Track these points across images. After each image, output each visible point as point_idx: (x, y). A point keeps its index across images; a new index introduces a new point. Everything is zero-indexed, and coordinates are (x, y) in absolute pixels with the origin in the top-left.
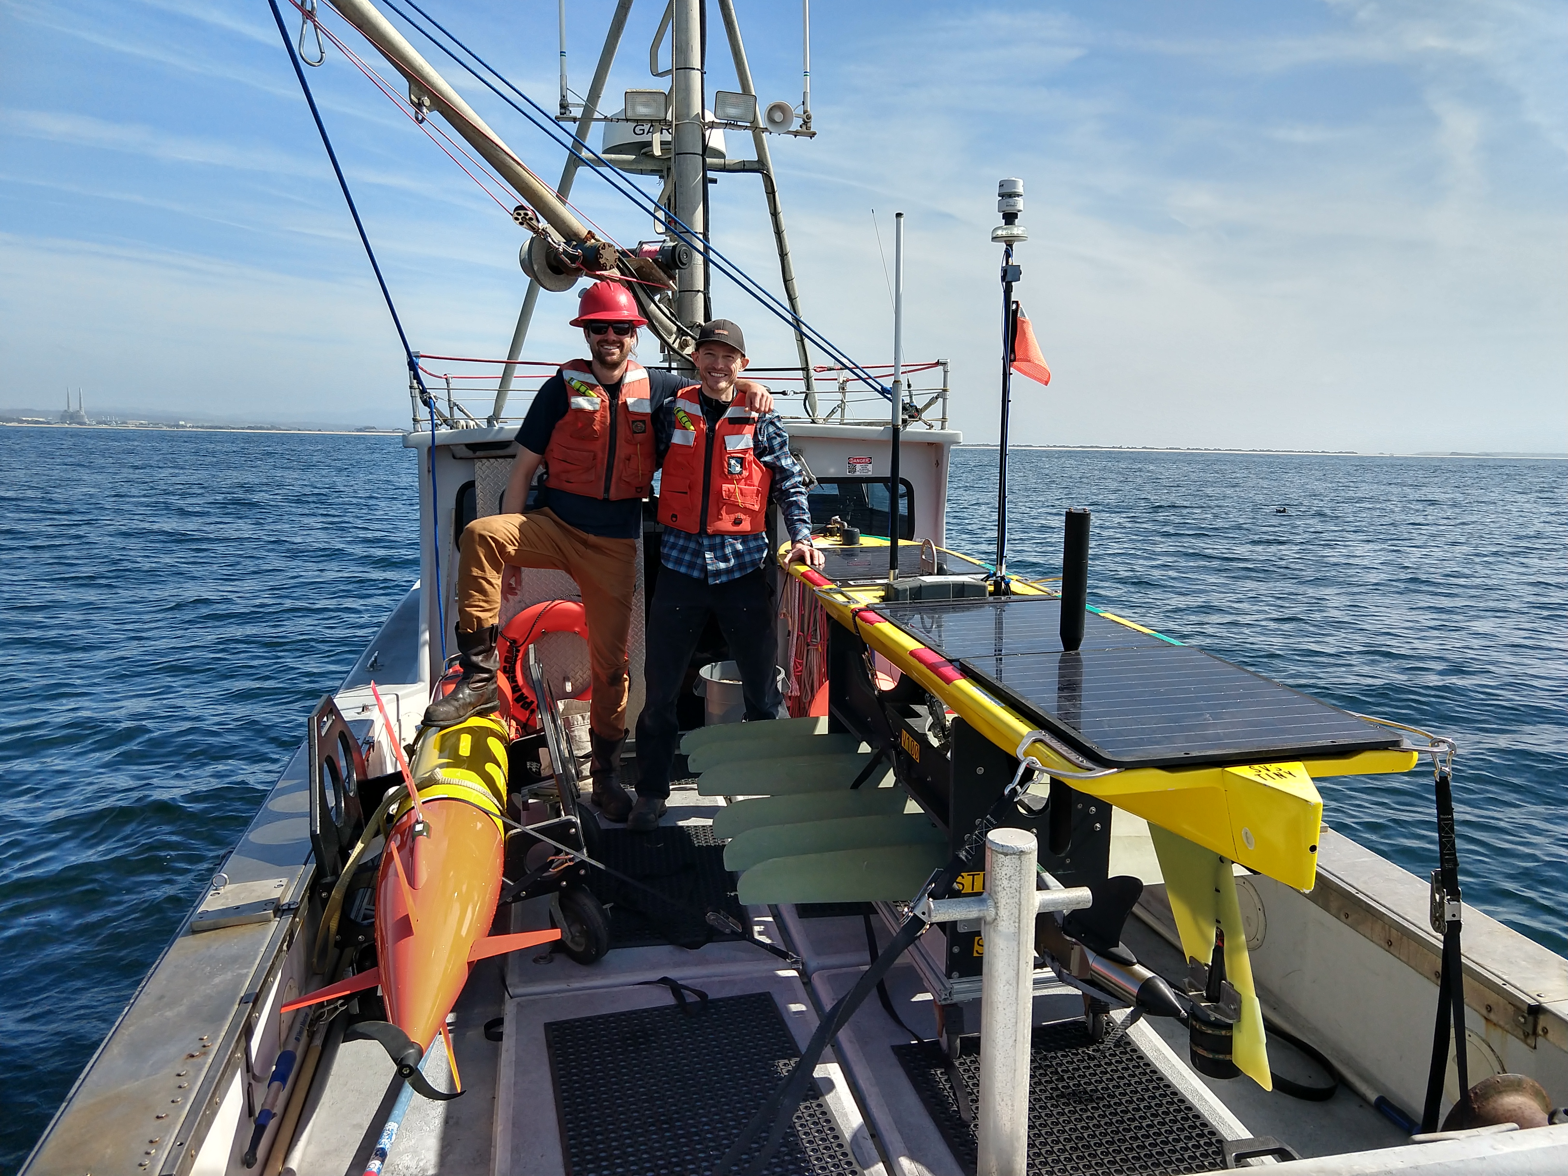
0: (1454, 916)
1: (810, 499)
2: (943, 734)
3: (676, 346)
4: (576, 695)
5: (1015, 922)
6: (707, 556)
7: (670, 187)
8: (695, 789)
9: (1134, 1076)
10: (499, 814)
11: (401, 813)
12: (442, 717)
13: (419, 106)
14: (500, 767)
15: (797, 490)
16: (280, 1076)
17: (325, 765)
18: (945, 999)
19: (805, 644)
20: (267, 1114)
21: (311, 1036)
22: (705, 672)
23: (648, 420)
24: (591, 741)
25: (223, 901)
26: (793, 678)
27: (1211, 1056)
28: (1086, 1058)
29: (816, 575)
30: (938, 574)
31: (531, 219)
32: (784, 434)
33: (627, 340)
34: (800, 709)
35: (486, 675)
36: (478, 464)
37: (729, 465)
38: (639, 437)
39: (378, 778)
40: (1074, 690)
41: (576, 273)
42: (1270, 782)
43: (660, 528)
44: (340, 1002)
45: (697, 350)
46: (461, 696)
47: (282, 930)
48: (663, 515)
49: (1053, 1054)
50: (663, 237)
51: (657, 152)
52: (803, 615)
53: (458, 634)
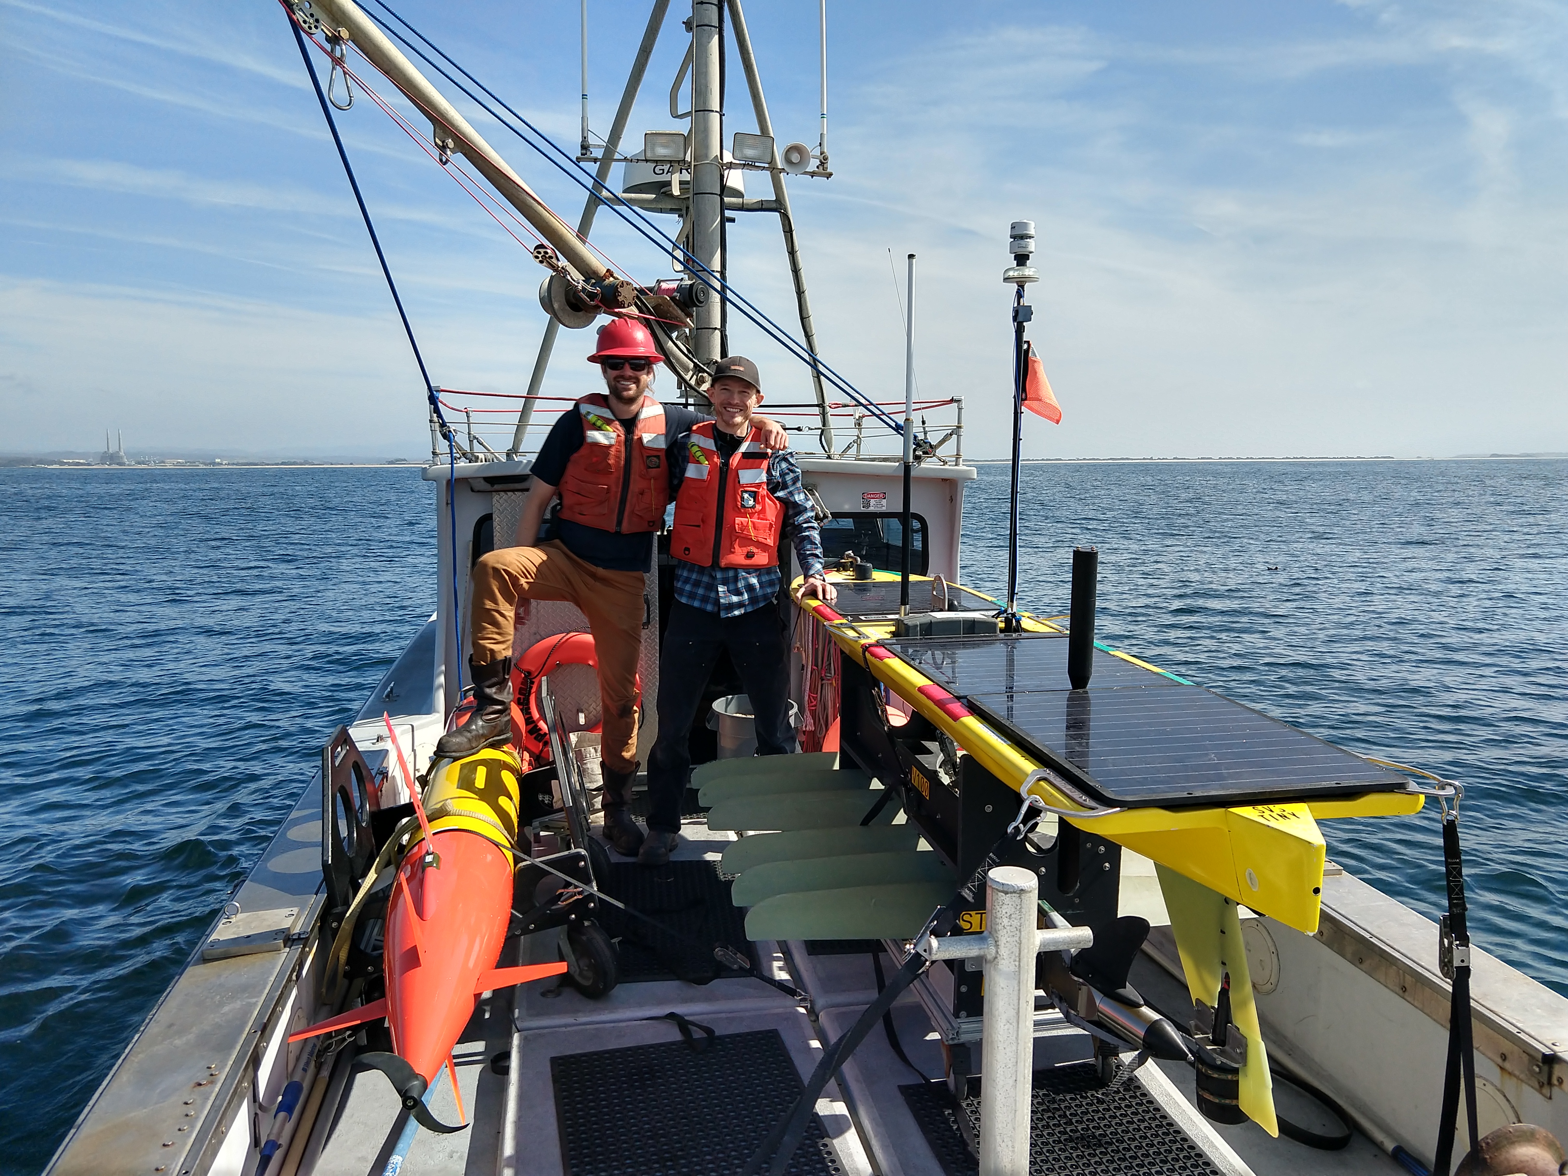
0: (1463, 961)
1: (823, 532)
2: (954, 771)
3: (693, 382)
4: (589, 727)
5: (1015, 961)
6: (720, 589)
7: (689, 226)
8: (705, 823)
9: (1143, 1121)
10: (509, 846)
11: (412, 844)
12: (454, 748)
13: (443, 148)
14: (511, 799)
15: (810, 525)
16: (287, 1107)
17: (338, 795)
18: (952, 1039)
19: (819, 678)
20: (273, 1145)
21: (319, 1067)
22: (718, 705)
23: (662, 455)
24: (603, 774)
25: (235, 929)
26: (807, 713)
27: (1217, 1101)
28: (1095, 1101)
29: (828, 609)
30: (949, 610)
31: (551, 257)
32: (797, 470)
33: (644, 378)
34: (814, 743)
35: (499, 707)
36: (496, 497)
37: (742, 498)
38: (654, 472)
39: (392, 808)
40: (1080, 728)
41: (596, 310)
42: (1273, 823)
43: (674, 562)
44: (348, 1033)
45: (712, 385)
46: (474, 727)
47: (291, 960)
48: (677, 549)
49: (1061, 1097)
50: (682, 275)
51: (676, 192)
52: (817, 650)
53: (472, 667)
